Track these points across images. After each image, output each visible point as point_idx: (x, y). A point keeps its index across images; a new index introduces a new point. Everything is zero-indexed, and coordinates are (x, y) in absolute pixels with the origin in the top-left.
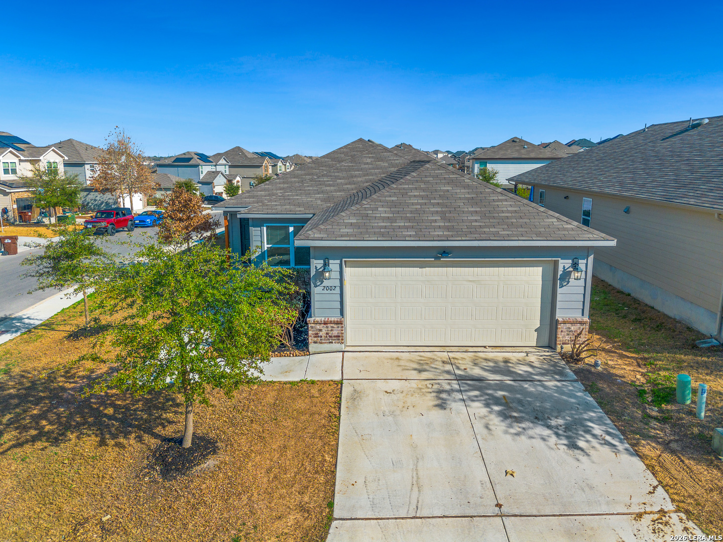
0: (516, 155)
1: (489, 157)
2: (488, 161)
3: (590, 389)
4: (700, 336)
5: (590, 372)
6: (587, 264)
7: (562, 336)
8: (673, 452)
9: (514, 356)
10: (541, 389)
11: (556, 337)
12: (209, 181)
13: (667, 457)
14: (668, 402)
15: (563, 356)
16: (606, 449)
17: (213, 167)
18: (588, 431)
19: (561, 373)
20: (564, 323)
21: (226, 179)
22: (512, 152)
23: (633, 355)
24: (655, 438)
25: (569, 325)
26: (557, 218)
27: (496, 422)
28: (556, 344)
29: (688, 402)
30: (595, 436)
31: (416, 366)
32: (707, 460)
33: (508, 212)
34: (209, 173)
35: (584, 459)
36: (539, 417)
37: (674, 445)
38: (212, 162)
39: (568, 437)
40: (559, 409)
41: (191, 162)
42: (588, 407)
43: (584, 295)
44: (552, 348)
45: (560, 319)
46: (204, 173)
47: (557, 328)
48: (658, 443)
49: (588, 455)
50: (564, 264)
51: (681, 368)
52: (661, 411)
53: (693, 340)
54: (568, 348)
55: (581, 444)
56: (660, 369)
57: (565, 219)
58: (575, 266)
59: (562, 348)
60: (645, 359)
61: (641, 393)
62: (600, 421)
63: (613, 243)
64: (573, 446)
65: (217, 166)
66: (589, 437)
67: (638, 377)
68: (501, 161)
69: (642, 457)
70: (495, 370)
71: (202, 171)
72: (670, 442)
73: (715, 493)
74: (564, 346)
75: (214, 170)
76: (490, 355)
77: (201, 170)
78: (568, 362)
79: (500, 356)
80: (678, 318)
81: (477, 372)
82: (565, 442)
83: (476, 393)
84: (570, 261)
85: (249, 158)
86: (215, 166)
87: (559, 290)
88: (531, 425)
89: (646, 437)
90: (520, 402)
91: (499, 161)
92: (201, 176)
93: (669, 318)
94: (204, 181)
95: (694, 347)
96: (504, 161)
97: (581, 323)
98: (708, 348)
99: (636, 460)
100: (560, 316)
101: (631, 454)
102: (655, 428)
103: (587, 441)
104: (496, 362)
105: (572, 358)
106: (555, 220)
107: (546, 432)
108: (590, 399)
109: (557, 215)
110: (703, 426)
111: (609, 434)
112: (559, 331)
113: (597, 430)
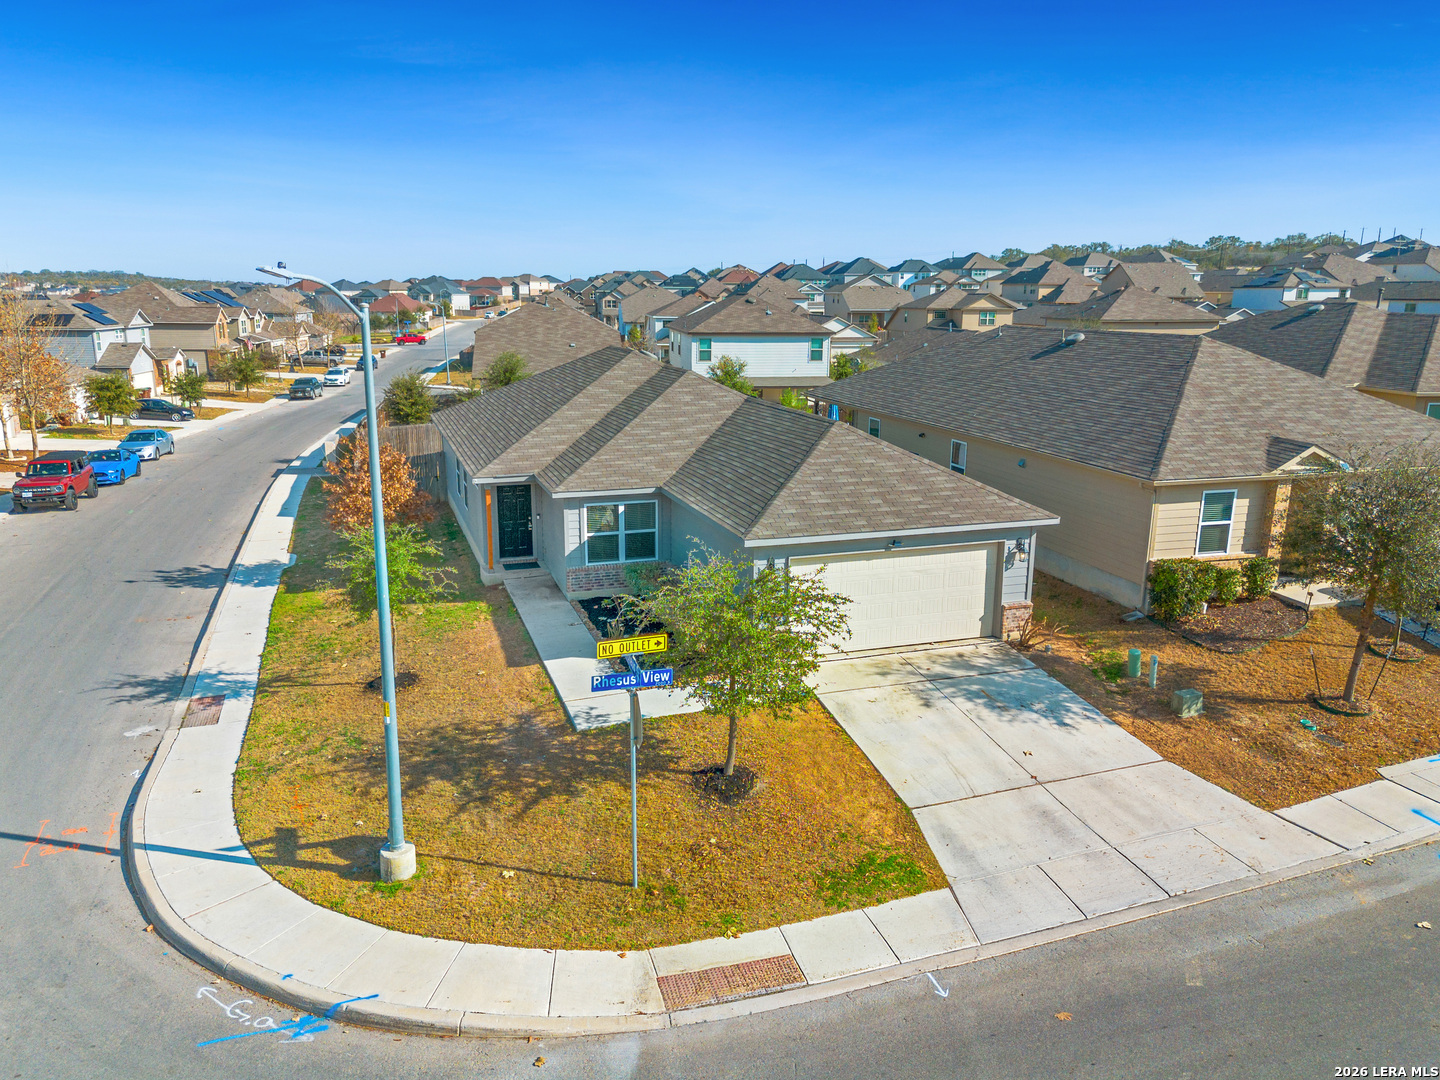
0: (755, 328)
1: (714, 331)
2: (713, 338)
3: (1052, 674)
4: (1125, 610)
5: (1042, 656)
6: (1030, 543)
7: (1008, 623)
8: (1142, 717)
9: (967, 650)
10: (1008, 678)
11: (1002, 625)
12: (119, 364)
13: (1139, 722)
14: (1121, 677)
15: (1012, 644)
16: (1089, 722)
17: (119, 334)
18: (1068, 710)
19: (1018, 661)
20: (1010, 609)
21: (152, 358)
22: (749, 322)
23: (1069, 636)
24: (1123, 709)
25: (1014, 611)
26: (998, 495)
27: (985, 713)
28: (1001, 632)
29: (1139, 674)
30: (1074, 713)
31: (877, 670)
32: (1170, 719)
33: (946, 489)
34: (113, 347)
35: (1074, 731)
36: (1023, 704)
37: (1141, 712)
38: (117, 323)
39: (1055, 718)
40: (1037, 695)
41: (72, 326)
42: (1060, 691)
43: (1027, 577)
44: (996, 637)
45: (1006, 606)
46: (104, 349)
47: (1003, 615)
48: (1127, 712)
49: (1077, 729)
50: (1010, 544)
51: (1118, 644)
52: (1118, 686)
53: (1118, 614)
54: (1016, 635)
55: (1067, 721)
56: (1100, 647)
57: (1006, 495)
58: (1020, 547)
59: (1009, 636)
60: (1083, 639)
61: (1094, 673)
62: (1072, 700)
63: (1056, 521)
64: (1063, 724)
65: (127, 331)
66: (1071, 715)
67: (1084, 657)
68: (733, 337)
69: (1120, 724)
70: (956, 665)
71: (99, 343)
72: (1137, 710)
73: (1183, 742)
74: (1011, 634)
75: (121, 340)
76: (941, 652)
77: (96, 342)
78: (1019, 650)
79: (953, 651)
80: (1094, 591)
81: (938, 669)
82: (1054, 721)
83: (952, 690)
84: (1015, 542)
85: (179, 308)
86: (124, 330)
87: (1005, 574)
88: (1018, 712)
89: (1115, 709)
90: (1000, 694)
91: (729, 337)
92: (99, 355)
93: (1084, 591)
94: (107, 364)
95: (1122, 621)
96: (738, 338)
97: (1025, 607)
98: (1135, 622)
99: (1115, 728)
100: (1005, 601)
101: (1110, 723)
102: (1119, 701)
103: (1071, 718)
104: (951, 657)
105: (1022, 645)
106: (996, 497)
107: (1035, 716)
108: (1055, 682)
109: (996, 491)
110: (1158, 694)
111: (1085, 709)
112: (1005, 617)
113: (1075, 708)
